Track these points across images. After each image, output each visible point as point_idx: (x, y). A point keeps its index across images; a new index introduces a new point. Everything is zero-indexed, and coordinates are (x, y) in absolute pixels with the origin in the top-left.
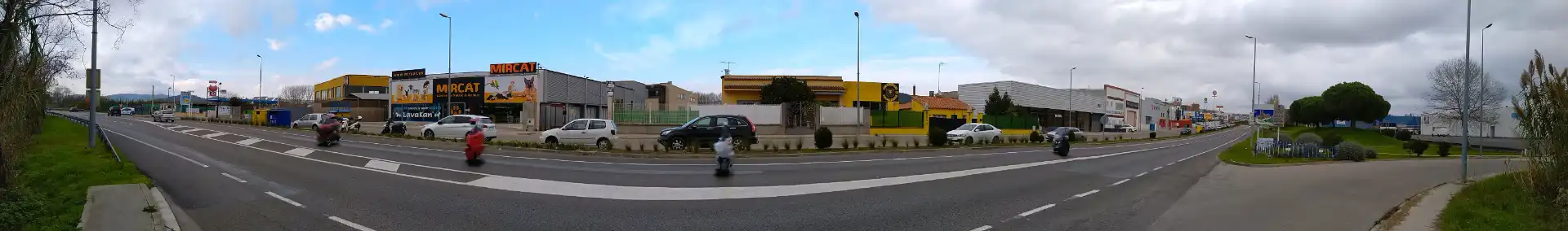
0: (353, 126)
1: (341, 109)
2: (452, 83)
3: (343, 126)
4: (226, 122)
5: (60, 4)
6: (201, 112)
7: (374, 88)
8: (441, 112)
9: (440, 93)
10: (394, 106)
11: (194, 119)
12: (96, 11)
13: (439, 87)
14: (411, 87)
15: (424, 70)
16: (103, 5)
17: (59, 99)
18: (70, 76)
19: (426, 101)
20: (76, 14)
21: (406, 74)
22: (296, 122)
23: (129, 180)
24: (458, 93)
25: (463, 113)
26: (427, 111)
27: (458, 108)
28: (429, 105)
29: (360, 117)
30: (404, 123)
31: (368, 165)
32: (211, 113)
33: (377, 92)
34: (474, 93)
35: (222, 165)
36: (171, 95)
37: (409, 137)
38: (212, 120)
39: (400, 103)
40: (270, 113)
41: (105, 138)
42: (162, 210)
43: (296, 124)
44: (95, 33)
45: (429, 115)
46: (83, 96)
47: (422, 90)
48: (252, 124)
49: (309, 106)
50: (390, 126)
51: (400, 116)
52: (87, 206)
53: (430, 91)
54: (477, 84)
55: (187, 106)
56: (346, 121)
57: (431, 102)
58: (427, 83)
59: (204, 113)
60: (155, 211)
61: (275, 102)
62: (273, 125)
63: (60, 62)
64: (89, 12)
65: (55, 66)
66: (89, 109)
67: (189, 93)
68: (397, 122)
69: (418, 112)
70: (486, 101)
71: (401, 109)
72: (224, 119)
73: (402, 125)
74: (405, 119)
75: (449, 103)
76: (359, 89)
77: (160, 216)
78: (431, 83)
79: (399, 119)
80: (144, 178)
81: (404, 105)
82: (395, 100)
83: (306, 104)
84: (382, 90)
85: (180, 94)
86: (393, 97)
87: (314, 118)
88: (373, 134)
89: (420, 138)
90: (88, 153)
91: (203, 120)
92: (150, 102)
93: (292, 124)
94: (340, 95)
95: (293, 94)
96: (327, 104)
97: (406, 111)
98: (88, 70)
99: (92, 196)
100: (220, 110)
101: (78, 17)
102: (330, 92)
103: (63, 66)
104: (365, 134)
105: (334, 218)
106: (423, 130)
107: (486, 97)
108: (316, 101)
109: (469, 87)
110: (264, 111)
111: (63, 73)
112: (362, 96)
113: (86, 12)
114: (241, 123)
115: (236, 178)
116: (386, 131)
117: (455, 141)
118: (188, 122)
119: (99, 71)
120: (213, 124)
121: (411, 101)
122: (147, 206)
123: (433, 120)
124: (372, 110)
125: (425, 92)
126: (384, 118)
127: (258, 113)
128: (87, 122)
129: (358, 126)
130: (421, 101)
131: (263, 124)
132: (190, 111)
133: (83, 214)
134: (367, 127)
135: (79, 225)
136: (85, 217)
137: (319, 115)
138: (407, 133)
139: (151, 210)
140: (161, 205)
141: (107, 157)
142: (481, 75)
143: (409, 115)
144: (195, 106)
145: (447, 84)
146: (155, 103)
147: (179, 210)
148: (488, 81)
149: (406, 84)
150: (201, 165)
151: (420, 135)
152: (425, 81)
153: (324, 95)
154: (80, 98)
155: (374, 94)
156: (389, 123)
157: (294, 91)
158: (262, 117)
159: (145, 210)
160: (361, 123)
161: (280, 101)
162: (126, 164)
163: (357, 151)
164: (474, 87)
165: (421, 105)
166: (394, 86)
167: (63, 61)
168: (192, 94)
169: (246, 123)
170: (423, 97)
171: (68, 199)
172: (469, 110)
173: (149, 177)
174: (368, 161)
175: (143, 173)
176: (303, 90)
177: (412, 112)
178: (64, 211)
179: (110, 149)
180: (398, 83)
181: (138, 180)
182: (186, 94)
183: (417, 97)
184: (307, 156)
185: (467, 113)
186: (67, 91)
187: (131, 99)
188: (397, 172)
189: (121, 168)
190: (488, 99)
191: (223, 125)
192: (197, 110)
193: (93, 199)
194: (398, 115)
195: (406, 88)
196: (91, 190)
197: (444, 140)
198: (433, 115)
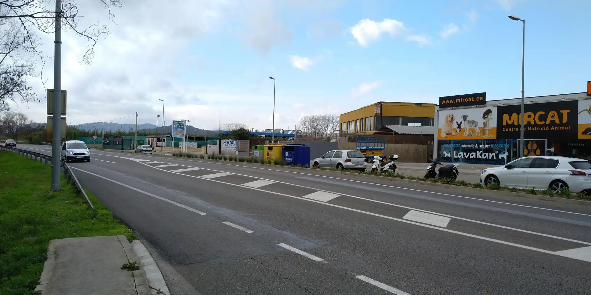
0: (386, 167)
1: (372, 146)
2: (525, 111)
3: (374, 167)
4: (231, 159)
5: (9, 3)
6: (199, 146)
7: (414, 120)
8: (509, 151)
9: (508, 126)
10: (441, 143)
11: (189, 156)
12: (59, 15)
13: (506, 116)
14: (465, 117)
15: (483, 95)
16: (69, 6)
17: (10, 128)
18: (26, 98)
19: (487, 136)
20: (31, 16)
21: (458, 101)
22: (317, 160)
23: (106, 231)
24: (536, 125)
25: (542, 154)
26: (486, 151)
27: (535, 146)
28: (489, 142)
29: (396, 156)
30: (456, 165)
31: (406, 217)
32: (212, 149)
33: (418, 124)
34: (561, 124)
35: (224, 211)
36: (160, 125)
37: (464, 184)
38: (213, 157)
39: (449, 138)
40: (286, 149)
41: (73, 179)
42: (145, 268)
43: (316, 163)
44: (58, 42)
45: (492, 155)
46: (44, 125)
47: (480, 121)
48: (263, 162)
49: (333, 141)
50: (437, 169)
51: (449, 155)
52: (47, 265)
53: (493, 122)
54: (565, 113)
55: (180, 140)
56: (377, 159)
57: (493, 136)
58: (488, 112)
59: (203, 148)
60: (137, 268)
61: (291, 136)
62: (289, 163)
63: (12, 79)
64: (49, 15)
65: (5, 85)
66: (51, 142)
67: (183, 122)
68: (446, 164)
69: (475, 150)
70: (580, 136)
71: (452, 146)
72: (227, 156)
73: (452, 168)
74: (457, 160)
75: (522, 139)
76: (394, 120)
77: (143, 275)
78: (495, 111)
79: (448, 159)
80: (123, 228)
81: (456, 142)
82: (443, 135)
83: (329, 139)
84: (426, 121)
85: (171, 124)
86: (439, 131)
87: (338, 156)
88: (412, 178)
89: (478, 186)
90: (51, 198)
91: (202, 157)
92: (132, 134)
93: (312, 162)
94: (370, 128)
95: (313, 126)
96: (354, 139)
97: (457, 150)
98: (49, 91)
99: (55, 252)
100: (223, 145)
101: (33, 20)
102: (358, 124)
103: (15, 84)
104: (402, 177)
105: (362, 277)
106: (484, 176)
107: (580, 130)
108: (342, 134)
109: (551, 116)
110: (278, 147)
111: (16, 94)
112: (399, 129)
113: (44, 14)
114: (249, 161)
115: (241, 228)
116: (431, 174)
117: (533, 192)
118: (182, 159)
119: (64, 92)
120: (213, 163)
121: (466, 135)
122: (126, 262)
123: (498, 162)
124: (412, 147)
125: (485, 124)
126: (429, 158)
127: (270, 149)
128: (50, 159)
129: (394, 167)
130: (478, 136)
131: (276, 163)
132: (185, 146)
133: (43, 273)
134: (404, 168)
135: (38, 288)
136: (44, 277)
137: (345, 152)
138: (459, 178)
139: (131, 267)
140: (143, 261)
141: (76, 203)
142: (572, 98)
143: (461, 155)
144: (191, 138)
145: (519, 113)
146: (140, 135)
147: (168, 267)
148: (583, 106)
149: (458, 113)
150: (198, 212)
151: (479, 182)
152: (484, 110)
153: (352, 127)
154: (40, 128)
155: (414, 127)
156: (434, 166)
157: (315, 121)
158: (275, 154)
159: (124, 267)
160: (397, 164)
161: (298, 135)
162: (101, 212)
163: (390, 198)
164: (560, 116)
165: (479, 142)
166: (442, 116)
167: (16, 78)
168: (187, 124)
169: (256, 162)
170: (483, 131)
171: (24, 255)
172: (552, 150)
173: (129, 227)
174: (408, 211)
175: (122, 222)
176: (326, 120)
177: (467, 151)
178: (17, 271)
179: (79, 193)
180: (448, 112)
181: (115, 231)
182: (180, 125)
183: (473, 131)
184: (329, 202)
185: (550, 154)
186: (23, 118)
187: (108, 130)
188: (447, 228)
189: (94, 217)
190: (584, 133)
191: (227, 164)
192: (194, 144)
193: (56, 255)
194: (447, 154)
195: (458, 119)
196: (53, 245)
197: (514, 190)
198: (497, 156)
